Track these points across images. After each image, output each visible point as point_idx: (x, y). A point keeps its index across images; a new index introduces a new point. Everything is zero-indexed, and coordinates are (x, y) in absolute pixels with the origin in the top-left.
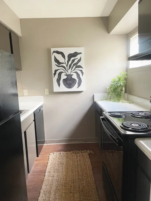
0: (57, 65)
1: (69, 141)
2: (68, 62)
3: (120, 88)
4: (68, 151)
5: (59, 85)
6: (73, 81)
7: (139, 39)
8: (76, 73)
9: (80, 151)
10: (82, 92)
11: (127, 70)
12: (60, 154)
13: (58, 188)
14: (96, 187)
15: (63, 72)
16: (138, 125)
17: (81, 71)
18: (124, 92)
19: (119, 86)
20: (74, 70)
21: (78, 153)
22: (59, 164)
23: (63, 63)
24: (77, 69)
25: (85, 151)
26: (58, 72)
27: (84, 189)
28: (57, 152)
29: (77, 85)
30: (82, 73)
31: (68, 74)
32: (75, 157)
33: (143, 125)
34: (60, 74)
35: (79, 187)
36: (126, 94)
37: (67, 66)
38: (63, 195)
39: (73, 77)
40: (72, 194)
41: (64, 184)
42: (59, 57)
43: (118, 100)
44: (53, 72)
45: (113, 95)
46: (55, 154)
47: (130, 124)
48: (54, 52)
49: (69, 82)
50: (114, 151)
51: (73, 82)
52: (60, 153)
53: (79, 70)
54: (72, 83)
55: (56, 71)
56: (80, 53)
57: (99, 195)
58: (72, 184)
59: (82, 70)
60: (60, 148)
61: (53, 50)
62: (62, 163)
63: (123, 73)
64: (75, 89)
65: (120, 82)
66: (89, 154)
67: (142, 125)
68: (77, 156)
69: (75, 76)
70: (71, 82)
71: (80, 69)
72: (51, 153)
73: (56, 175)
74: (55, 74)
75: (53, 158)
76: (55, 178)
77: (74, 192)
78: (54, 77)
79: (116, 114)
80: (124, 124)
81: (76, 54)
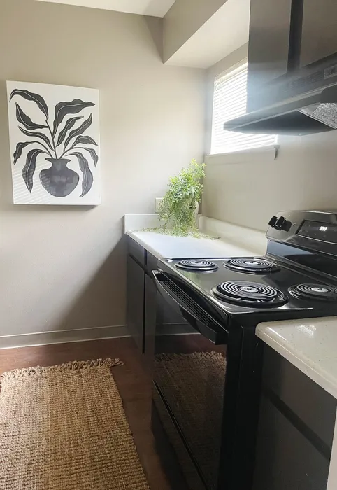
0: (26, 129)
1: (55, 336)
2: (56, 124)
3: (189, 202)
4: (54, 365)
5: (30, 186)
6: (68, 178)
7: (248, 78)
8: (79, 155)
9: (87, 362)
10: (92, 207)
11: (204, 157)
12: (32, 373)
13: (33, 465)
14: (136, 451)
15: (41, 151)
16: (256, 290)
17: (92, 152)
18: (196, 211)
19: (187, 197)
20: (71, 148)
21: (82, 367)
22: (30, 402)
23: (41, 127)
24: (80, 145)
25: (101, 360)
26: (25, 151)
27: (106, 460)
28: (24, 369)
29: (79, 188)
30: (95, 158)
31: (55, 157)
32: (76, 378)
33: (267, 291)
34: (33, 155)
35: (92, 458)
36: (201, 218)
37: (53, 136)
38: (50, 482)
39: (69, 166)
40: (74, 479)
41: (50, 453)
42: (31, 109)
43: (184, 231)
44: (13, 150)
45: (173, 217)
46: (16, 375)
47: (236, 287)
48: (16, 92)
49: (58, 179)
50: (169, 355)
51: (71, 182)
52: (33, 371)
53: (86, 149)
54: (67, 182)
55: (20, 146)
56: (90, 104)
57: (145, 472)
58: (72, 452)
59: (92, 149)
60: (31, 357)
61: (11, 86)
62: (38, 398)
63: (197, 165)
64: (74, 197)
65: (189, 187)
66: (112, 368)
67: (265, 291)
68: (81, 376)
69: (74, 165)
70: (64, 180)
71: (89, 146)
72: (5, 373)
73: (24, 430)
74: (17, 155)
75: (14, 385)
76: (23, 439)
77: (79, 473)
78: (15, 162)
79: (193, 263)
80: (222, 287)
81: (77, 105)
